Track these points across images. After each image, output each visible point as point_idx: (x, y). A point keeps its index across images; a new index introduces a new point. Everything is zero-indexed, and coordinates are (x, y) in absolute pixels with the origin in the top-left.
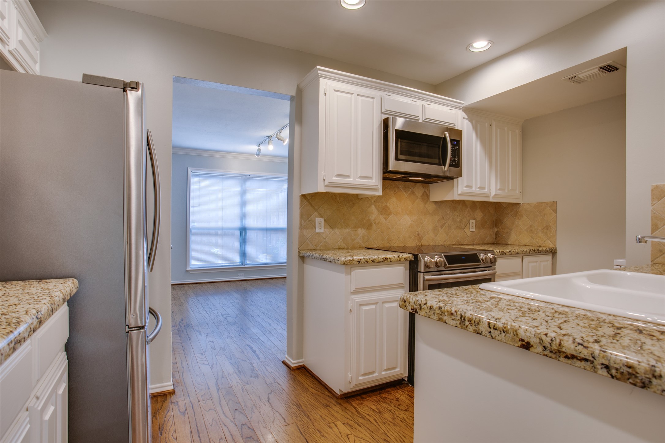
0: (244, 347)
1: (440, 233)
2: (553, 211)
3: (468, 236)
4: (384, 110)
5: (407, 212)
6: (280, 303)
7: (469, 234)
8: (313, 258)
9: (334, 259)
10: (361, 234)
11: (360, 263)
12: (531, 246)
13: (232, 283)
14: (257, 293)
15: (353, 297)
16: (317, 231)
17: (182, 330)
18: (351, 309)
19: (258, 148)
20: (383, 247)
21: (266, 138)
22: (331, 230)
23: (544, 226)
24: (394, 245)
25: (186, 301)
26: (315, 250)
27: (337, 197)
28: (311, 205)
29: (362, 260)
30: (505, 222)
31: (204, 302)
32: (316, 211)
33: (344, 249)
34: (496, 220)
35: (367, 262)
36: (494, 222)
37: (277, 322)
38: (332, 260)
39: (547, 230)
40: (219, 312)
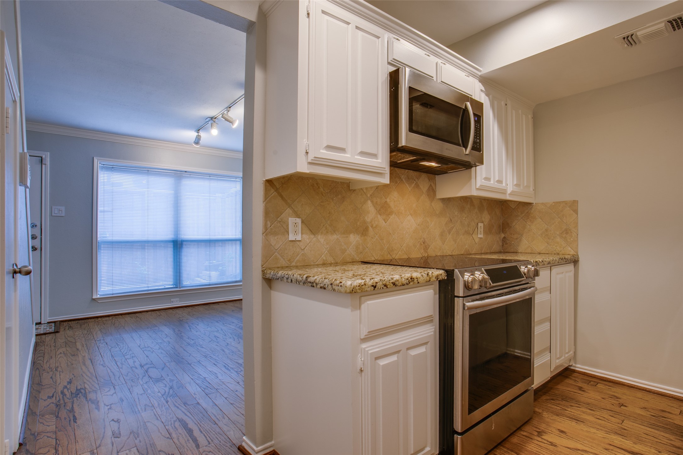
0: (173, 425)
1: (448, 239)
2: (574, 212)
3: (476, 244)
4: (391, 59)
5: (411, 212)
6: (230, 338)
7: (477, 240)
8: (290, 281)
9: (331, 284)
10: (353, 242)
11: (376, 289)
12: (547, 254)
13: (163, 313)
14: (198, 325)
15: (364, 346)
16: (291, 237)
17: (65, 403)
18: (362, 367)
19: (198, 134)
20: (383, 260)
21: (207, 120)
22: (312, 236)
23: (563, 229)
24: (397, 257)
25: (85, 346)
26: (288, 267)
27: (321, 187)
28: (282, 197)
29: (378, 283)
30: (514, 225)
31: (115, 346)
32: (289, 207)
33: (331, 264)
34: (503, 224)
35: (386, 286)
36: (500, 226)
37: (226, 371)
38: (326, 286)
39: (567, 234)
40: (137, 360)
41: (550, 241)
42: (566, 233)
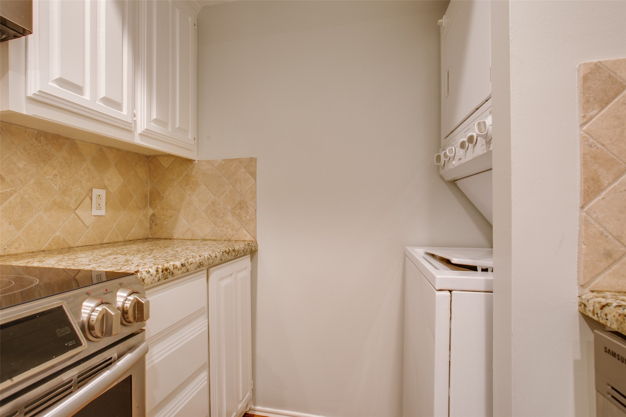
2: (251, 175)
3: (88, 227)
7: (88, 221)
12: (215, 240)
23: (236, 202)
34: (151, 193)
36: (146, 196)
41: (219, 221)
42: (240, 208)
